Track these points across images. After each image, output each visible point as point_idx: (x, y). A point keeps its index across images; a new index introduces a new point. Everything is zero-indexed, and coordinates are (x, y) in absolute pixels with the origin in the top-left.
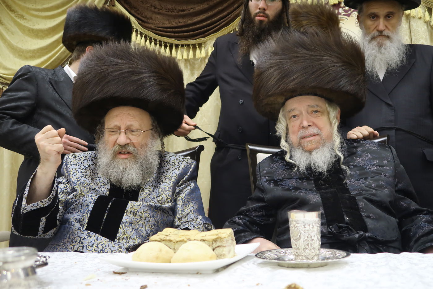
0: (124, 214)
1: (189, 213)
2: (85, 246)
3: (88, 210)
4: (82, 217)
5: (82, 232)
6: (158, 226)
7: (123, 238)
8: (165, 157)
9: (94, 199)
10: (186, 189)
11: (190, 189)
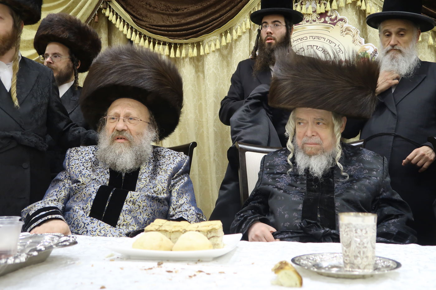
0: (124, 203)
1: (183, 204)
2: (89, 231)
3: (91, 199)
4: (86, 205)
5: (86, 219)
6: (154, 215)
8: (160, 152)
9: (96, 189)
10: (180, 182)
11: (184, 182)
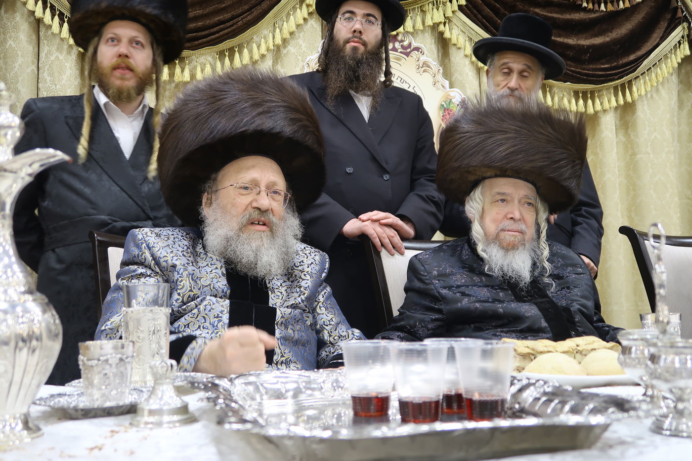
3: (221, 323)
7: (282, 362)
9: (225, 307)
